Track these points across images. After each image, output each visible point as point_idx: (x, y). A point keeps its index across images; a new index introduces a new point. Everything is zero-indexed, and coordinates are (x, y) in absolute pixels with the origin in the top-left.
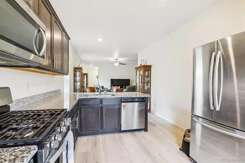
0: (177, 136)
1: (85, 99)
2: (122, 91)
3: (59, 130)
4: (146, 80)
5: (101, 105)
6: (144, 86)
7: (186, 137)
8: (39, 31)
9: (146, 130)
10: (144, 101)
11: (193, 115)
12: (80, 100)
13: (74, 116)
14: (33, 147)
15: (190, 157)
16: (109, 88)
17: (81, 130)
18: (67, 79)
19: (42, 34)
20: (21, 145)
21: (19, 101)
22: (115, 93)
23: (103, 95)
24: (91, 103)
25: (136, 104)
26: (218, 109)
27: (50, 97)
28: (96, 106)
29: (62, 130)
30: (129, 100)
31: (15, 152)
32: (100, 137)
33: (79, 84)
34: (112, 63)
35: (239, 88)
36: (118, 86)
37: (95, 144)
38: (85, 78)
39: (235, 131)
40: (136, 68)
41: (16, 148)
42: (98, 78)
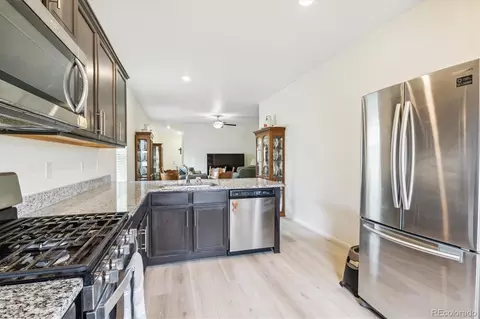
0: (335, 259)
1: (159, 193)
2: (230, 177)
3: (116, 251)
4: (276, 154)
5: (190, 205)
6: (272, 167)
7: (351, 262)
8: (75, 64)
9: (276, 249)
10: (272, 195)
11: (364, 219)
12: (150, 196)
13: (139, 226)
14: (74, 281)
15: (358, 297)
16: (204, 171)
17: (152, 253)
18: (123, 155)
19: (79, 70)
20: (52, 279)
21: (32, 199)
22: (216, 181)
23: (195, 186)
24: (171, 200)
25: (258, 201)
26: (407, 206)
27: (92, 191)
28: (181, 206)
29: (121, 251)
30: (245, 194)
31: (42, 290)
32: (189, 266)
33: (144, 164)
34: (210, 124)
35: (445, 169)
36: (223, 167)
37: (180, 279)
38: (157, 153)
39: (437, 246)
40: (257, 133)
41: (44, 283)
42: (182, 151)
